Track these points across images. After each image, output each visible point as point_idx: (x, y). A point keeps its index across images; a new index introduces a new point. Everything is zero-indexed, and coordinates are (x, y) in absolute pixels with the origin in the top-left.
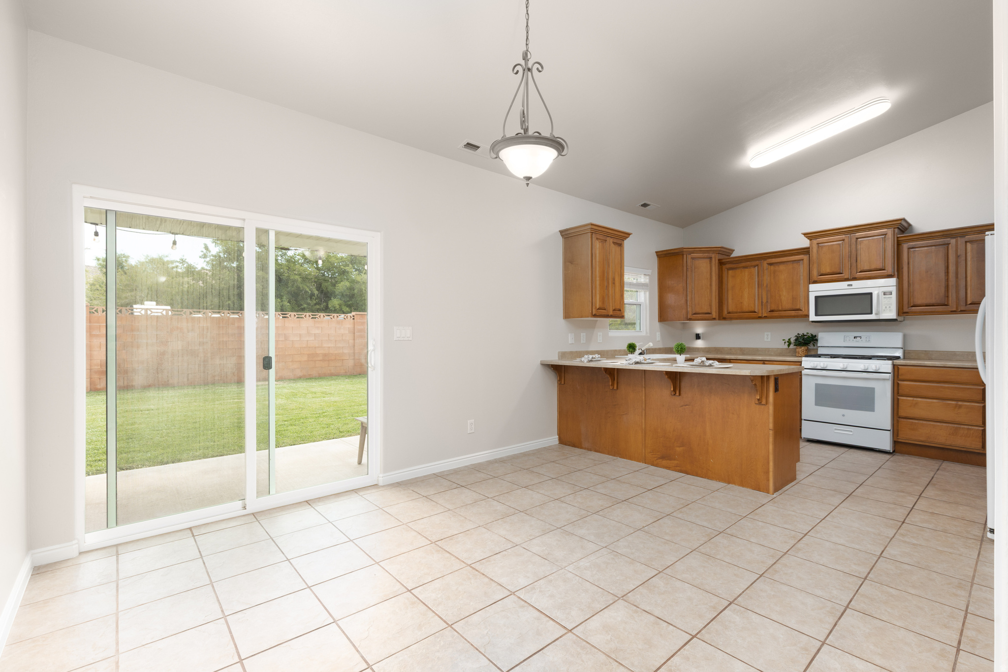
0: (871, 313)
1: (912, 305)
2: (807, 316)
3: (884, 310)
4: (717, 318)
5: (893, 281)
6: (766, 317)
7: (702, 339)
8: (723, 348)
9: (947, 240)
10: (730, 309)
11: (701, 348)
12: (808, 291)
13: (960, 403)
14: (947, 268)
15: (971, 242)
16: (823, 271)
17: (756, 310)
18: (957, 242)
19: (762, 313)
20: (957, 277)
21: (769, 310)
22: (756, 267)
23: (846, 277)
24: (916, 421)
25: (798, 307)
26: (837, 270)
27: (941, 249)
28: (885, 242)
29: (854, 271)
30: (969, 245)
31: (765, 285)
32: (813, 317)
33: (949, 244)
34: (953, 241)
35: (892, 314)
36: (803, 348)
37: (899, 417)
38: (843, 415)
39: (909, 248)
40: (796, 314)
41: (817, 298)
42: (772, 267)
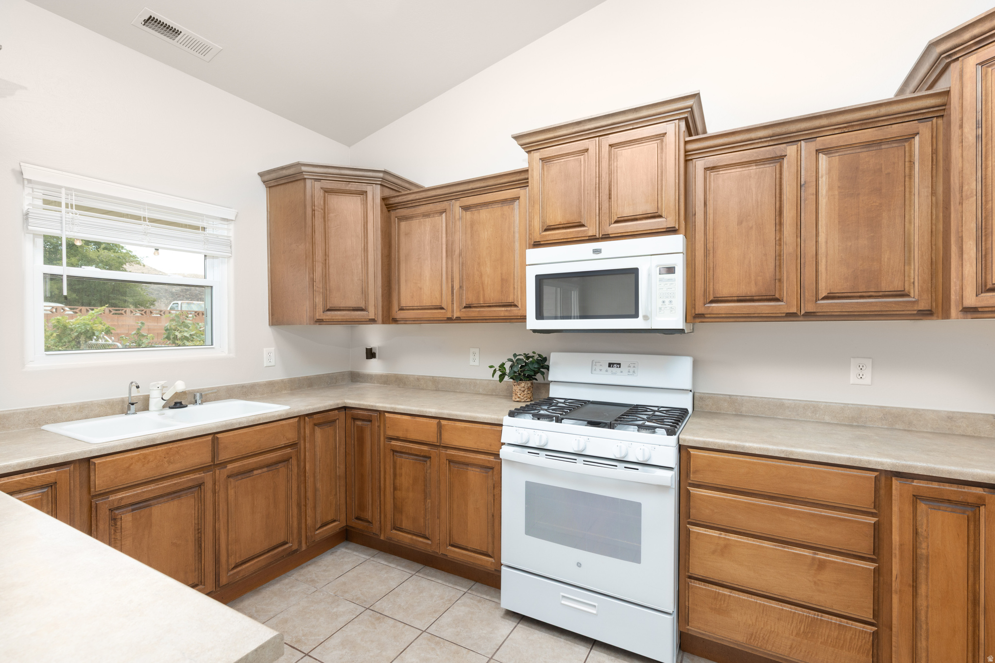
0: (636, 315)
1: (711, 298)
2: (523, 318)
3: (660, 309)
4: (380, 319)
5: (677, 242)
6: (459, 320)
7: (379, 358)
8: (407, 377)
9: (778, 150)
10: (404, 304)
11: (376, 375)
12: (524, 265)
13: (821, 556)
14: (780, 213)
15: (826, 151)
16: (551, 222)
17: (444, 306)
18: (799, 151)
19: (453, 311)
20: (799, 234)
21: (464, 305)
22: (444, 215)
23: (590, 234)
24: (726, 592)
25: (510, 300)
26: (574, 219)
27: (769, 169)
28: (662, 153)
29: (605, 219)
30: (822, 158)
31: (457, 252)
32: (532, 323)
33: (782, 157)
34: (791, 150)
35: (674, 319)
36: (523, 385)
37: (690, 577)
38: (579, 565)
39: (706, 169)
40: (507, 314)
41: (541, 280)
42: (468, 214)
